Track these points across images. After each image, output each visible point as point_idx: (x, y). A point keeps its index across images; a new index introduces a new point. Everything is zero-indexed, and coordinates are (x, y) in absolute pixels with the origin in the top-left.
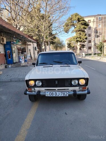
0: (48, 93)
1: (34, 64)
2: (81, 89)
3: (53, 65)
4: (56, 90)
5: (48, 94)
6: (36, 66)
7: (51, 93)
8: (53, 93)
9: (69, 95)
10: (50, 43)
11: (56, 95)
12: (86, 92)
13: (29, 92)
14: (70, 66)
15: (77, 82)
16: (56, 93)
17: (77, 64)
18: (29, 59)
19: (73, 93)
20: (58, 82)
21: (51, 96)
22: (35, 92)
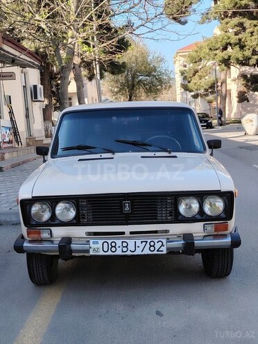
0: (97, 243)
1: (42, 151)
2: (210, 229)
3: (113, 153)
4: (123, 233)
5: (98, 248)
6: (52, 157)
7: (110, 242)
8: (113, 244)
9: (168, 249)
10: (102, 68)
11: (125, 249)
12: (229, 240)
13: (30, 242)
14: (175, 157)
15: (195, 206)
16: (125, 244)
17: (205, 149)
18: (7, 140)
19: (183, 242)
20: (132, 206)
21: (109, 253)
22: (52, 242)
